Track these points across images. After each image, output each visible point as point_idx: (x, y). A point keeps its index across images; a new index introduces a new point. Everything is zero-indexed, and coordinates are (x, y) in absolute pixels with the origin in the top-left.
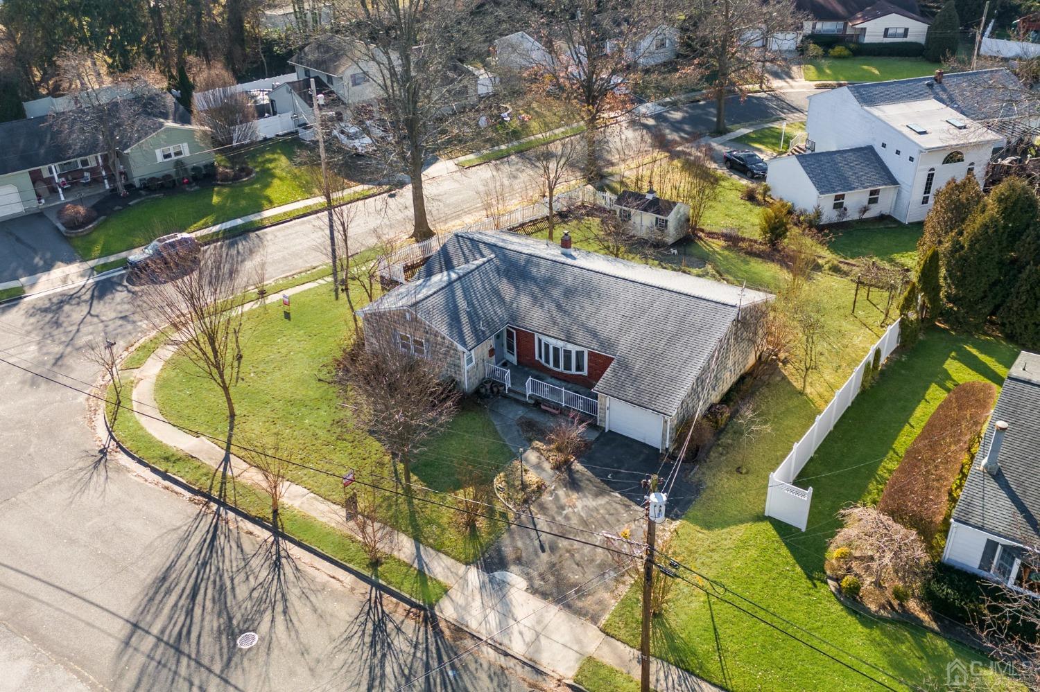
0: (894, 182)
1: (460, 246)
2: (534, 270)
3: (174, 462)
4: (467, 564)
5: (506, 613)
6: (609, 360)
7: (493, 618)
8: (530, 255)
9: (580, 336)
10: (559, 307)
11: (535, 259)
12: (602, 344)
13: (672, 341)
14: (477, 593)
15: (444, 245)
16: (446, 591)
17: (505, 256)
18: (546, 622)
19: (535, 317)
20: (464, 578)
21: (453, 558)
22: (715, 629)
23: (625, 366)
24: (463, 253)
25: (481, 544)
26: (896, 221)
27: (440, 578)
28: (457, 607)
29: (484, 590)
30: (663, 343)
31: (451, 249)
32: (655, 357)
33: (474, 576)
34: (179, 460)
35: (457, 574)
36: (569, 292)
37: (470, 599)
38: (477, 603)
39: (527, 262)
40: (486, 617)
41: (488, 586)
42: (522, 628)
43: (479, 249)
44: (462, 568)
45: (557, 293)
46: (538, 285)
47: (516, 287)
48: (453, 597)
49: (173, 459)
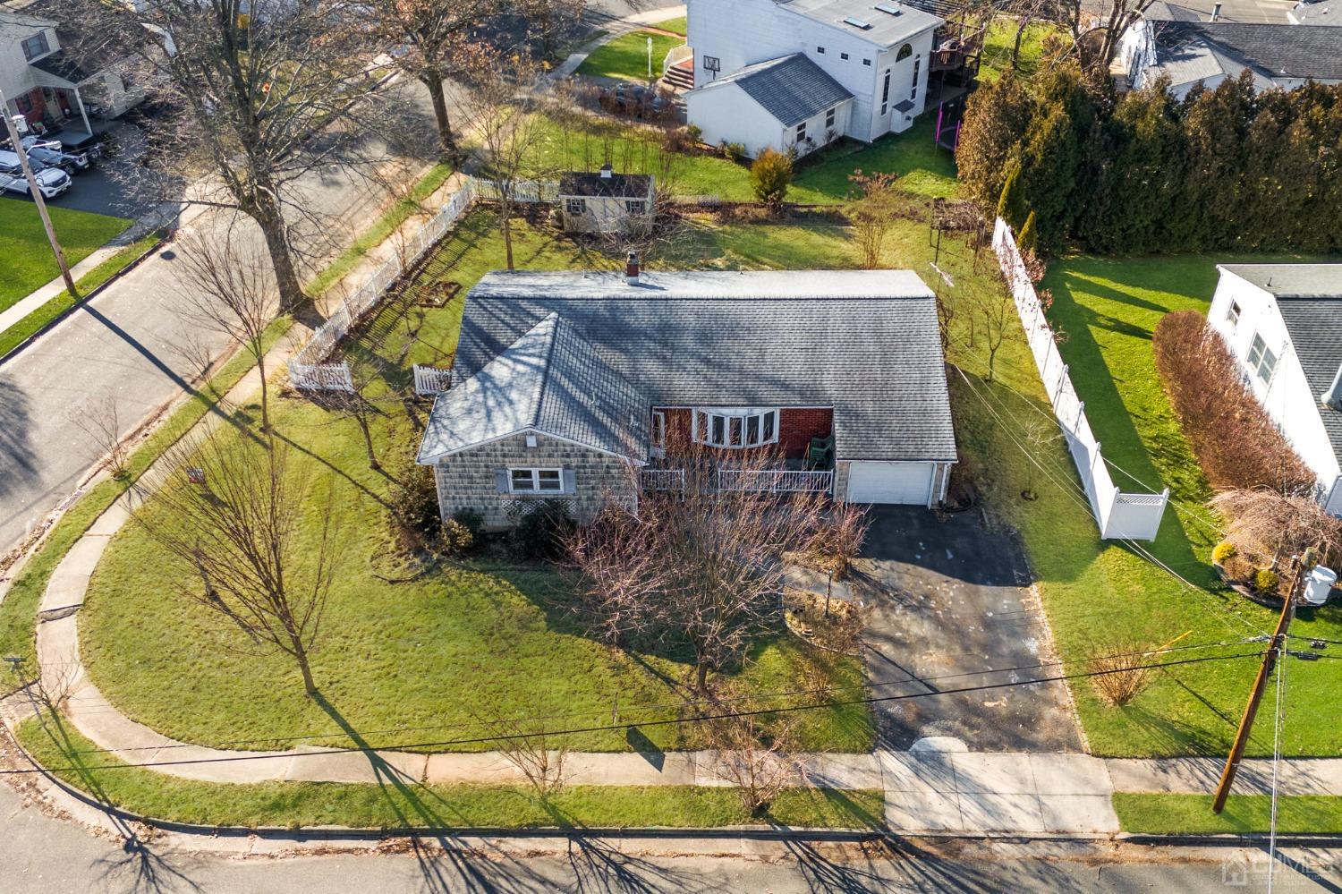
0: (845, 94)
1: (491, 313)
2: (630, 319)
3: (295, 806)
4: (870, 751)
5: (979, 792)
6: (829, 414)
7: (968, 804)
8: (608, 299)
9: (764, 392)
10: (707, 361)
11: (620, 304)
12: (801, 394)
13: (886, 364)
14: (916, 781)
15: (465, 318)
16: (880, 798)
17: (570, 309)
18: (1030, 778)
19: (686, 385)
20: (883, 772)
21: (846, 752)
22: (1195, 694)
23: (852, 414)
24: (503, 321)
25: (862, 718)
26: (858, 142)
27: (858, 787)
28: (913, 812)
29: (922, 774)
30: (877, 368)
31: (481, 321)
32: (883, 391)
33: (891, 761)
34: (299, 798)
35: (871, 771)
36: (705, 336)
37: (918, 794)
38: (931, 796)
39: (613, 310)
40: (959, 808)
41: (923, 766)
42: (1010, 798)
43: (524, 310)
44: (869, 760)
45: (689, 342)
46: (650, 338)
47: (625, 351)
48: (897, 802)
49: (289, 801)
